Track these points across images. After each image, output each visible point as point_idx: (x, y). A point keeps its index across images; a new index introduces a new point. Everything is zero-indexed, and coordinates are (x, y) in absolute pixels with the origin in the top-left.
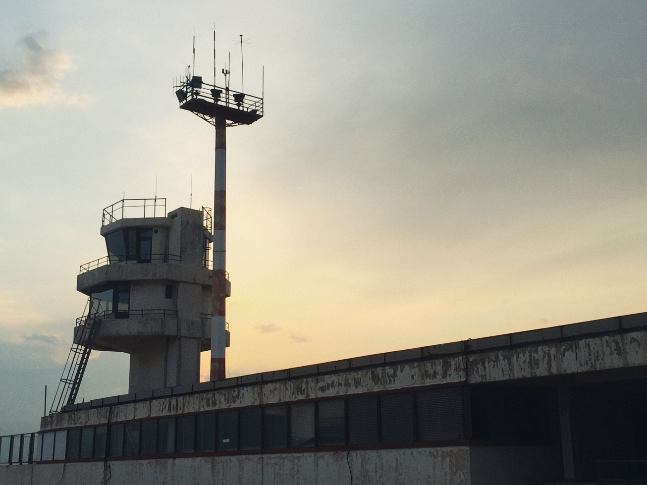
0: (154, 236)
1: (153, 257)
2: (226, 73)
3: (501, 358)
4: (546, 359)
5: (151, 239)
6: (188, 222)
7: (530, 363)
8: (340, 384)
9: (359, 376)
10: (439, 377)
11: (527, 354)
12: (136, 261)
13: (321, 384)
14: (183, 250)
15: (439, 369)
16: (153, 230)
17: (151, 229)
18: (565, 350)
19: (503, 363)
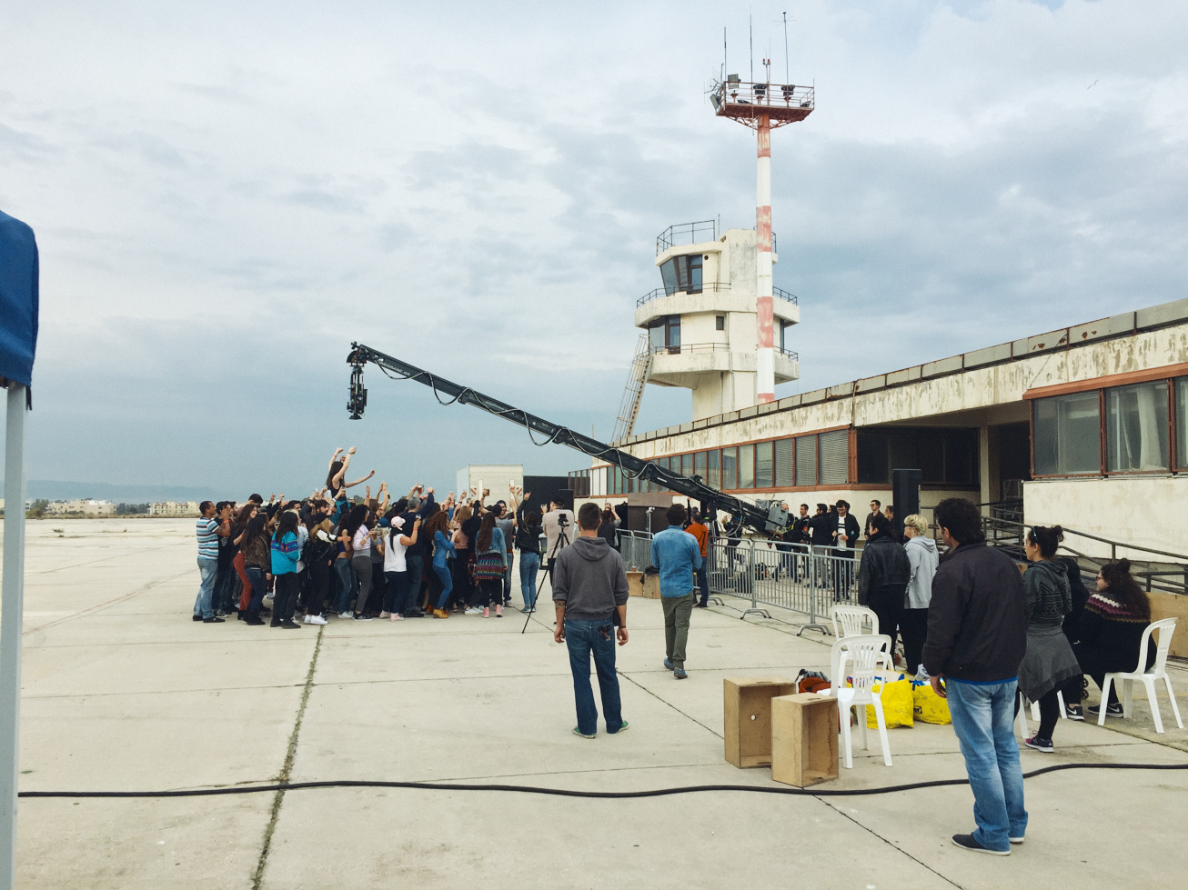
0: (705, 262)
1: (704, 286)
2: (767, 63)
3: (877, 400)
4: (908, 401)
5: (701, 266)
6: (737, 245)
7: (897, 405)
8: (771, 426)
9: (783, 418)
10: (835, 419)
11: (896, 395)
12: (685, 293)
13: (759, 426)
14: (732, 276)
15: (836, 412)
16: (704, 256)
17: (701, 255)
18: (922, 391)
19: (879, 404)
